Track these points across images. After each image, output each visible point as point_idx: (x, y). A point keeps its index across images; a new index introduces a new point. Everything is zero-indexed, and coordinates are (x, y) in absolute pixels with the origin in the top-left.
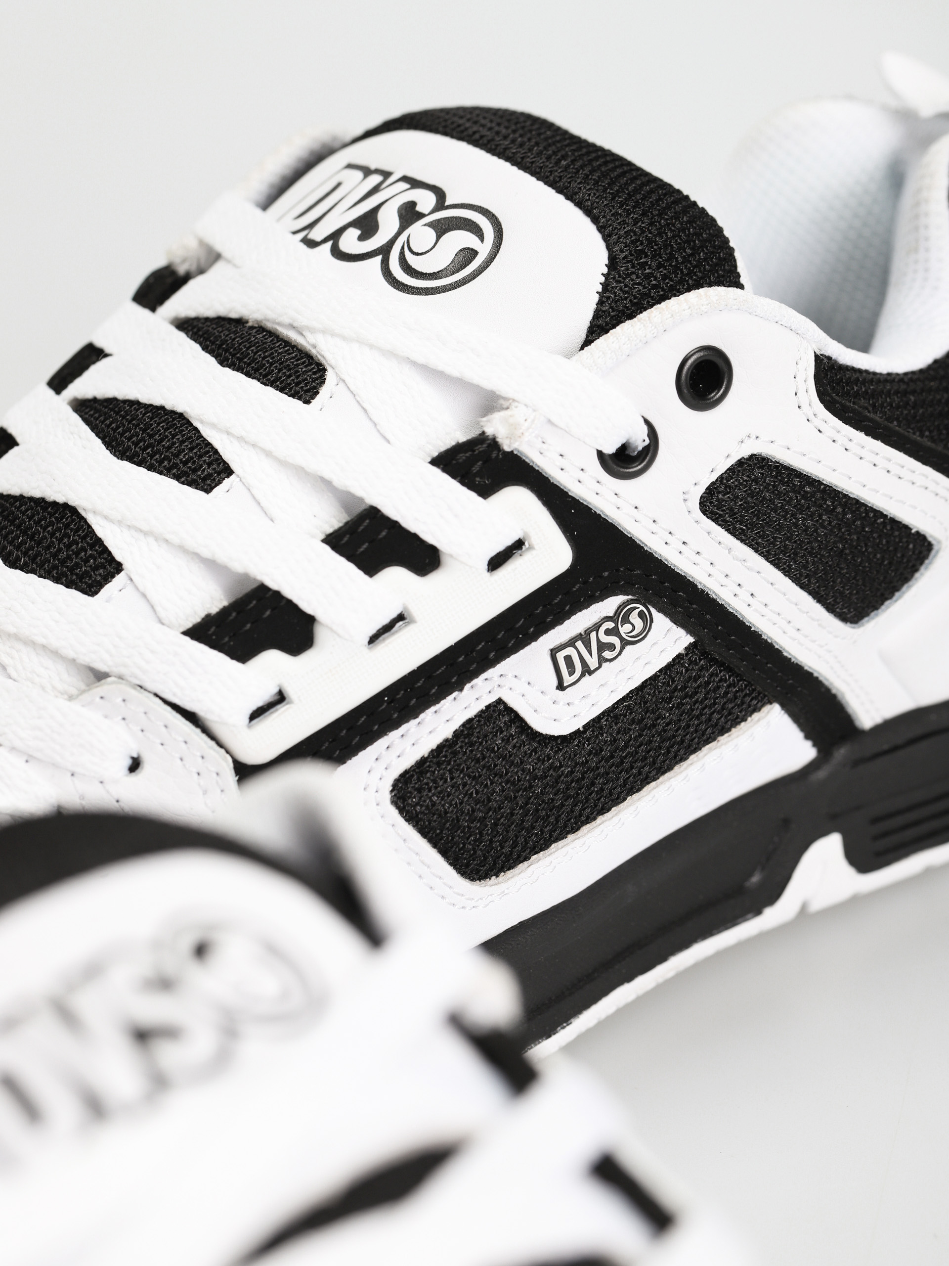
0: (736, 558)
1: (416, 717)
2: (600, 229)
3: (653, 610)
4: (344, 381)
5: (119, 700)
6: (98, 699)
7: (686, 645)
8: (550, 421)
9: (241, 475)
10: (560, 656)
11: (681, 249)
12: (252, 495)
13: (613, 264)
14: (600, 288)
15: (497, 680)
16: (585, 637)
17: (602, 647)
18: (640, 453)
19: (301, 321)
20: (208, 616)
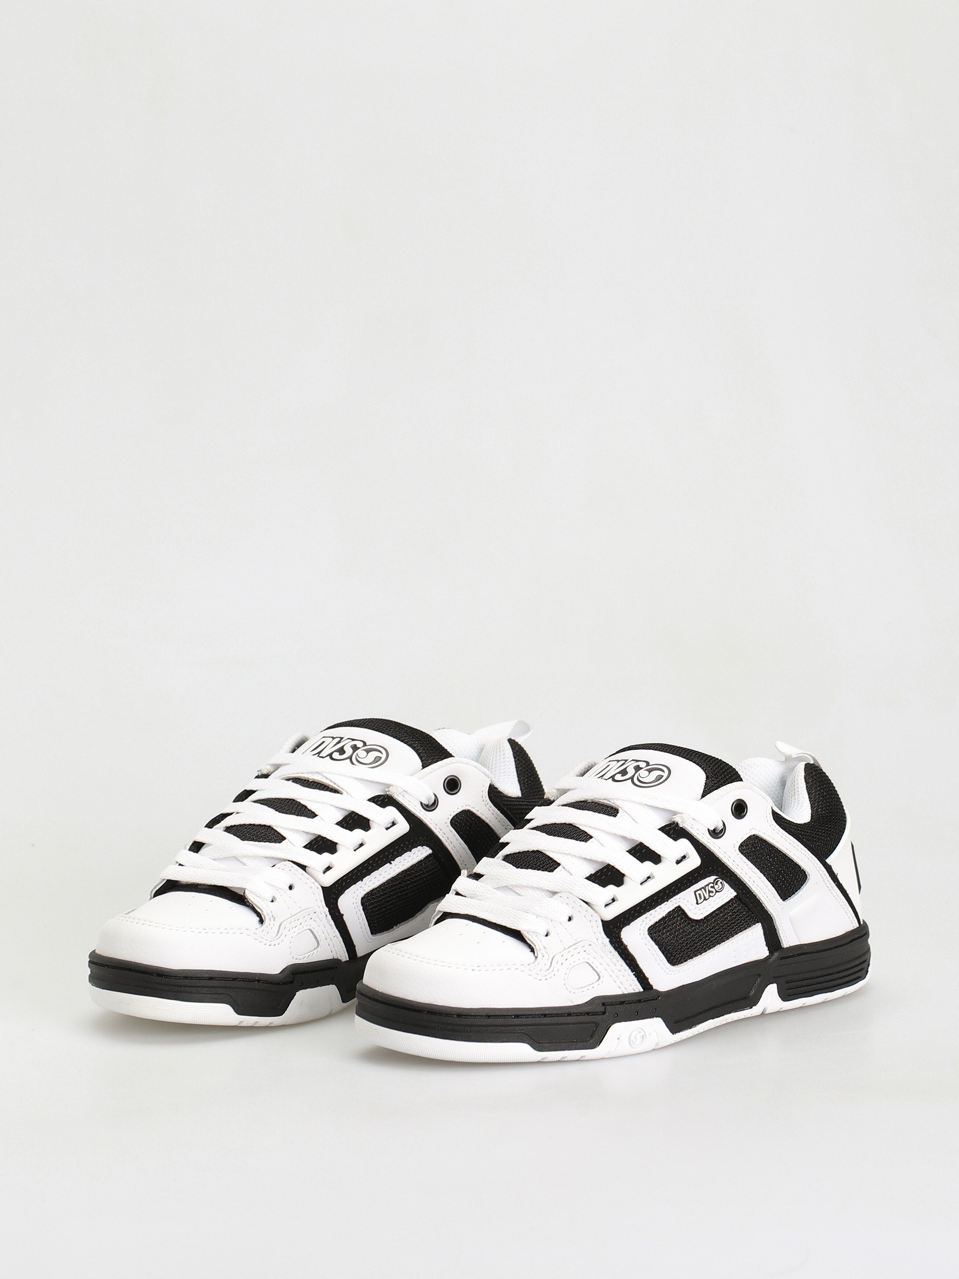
0: (749, 868)
1: (654, 909)
2: (702, 768)
3: (724, 882)
4: (626, 811)
5: (566, 897)
6: (559, 897)
7: (734, 895)
8: (694, 819)
9: (596, 837)
10: (697, 893)
11: (728, 775)
12: (601, 843)
13: (707, 777)
14: (704, 784)
15: (678, 900)
16: (704, 888)
17: (710, 892)
18: (720, 831)
19: (608, 797)
20: (591, 874)
